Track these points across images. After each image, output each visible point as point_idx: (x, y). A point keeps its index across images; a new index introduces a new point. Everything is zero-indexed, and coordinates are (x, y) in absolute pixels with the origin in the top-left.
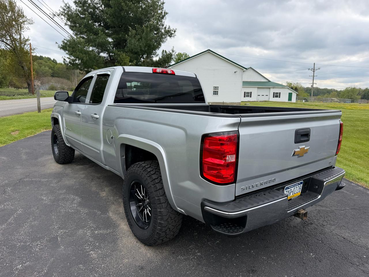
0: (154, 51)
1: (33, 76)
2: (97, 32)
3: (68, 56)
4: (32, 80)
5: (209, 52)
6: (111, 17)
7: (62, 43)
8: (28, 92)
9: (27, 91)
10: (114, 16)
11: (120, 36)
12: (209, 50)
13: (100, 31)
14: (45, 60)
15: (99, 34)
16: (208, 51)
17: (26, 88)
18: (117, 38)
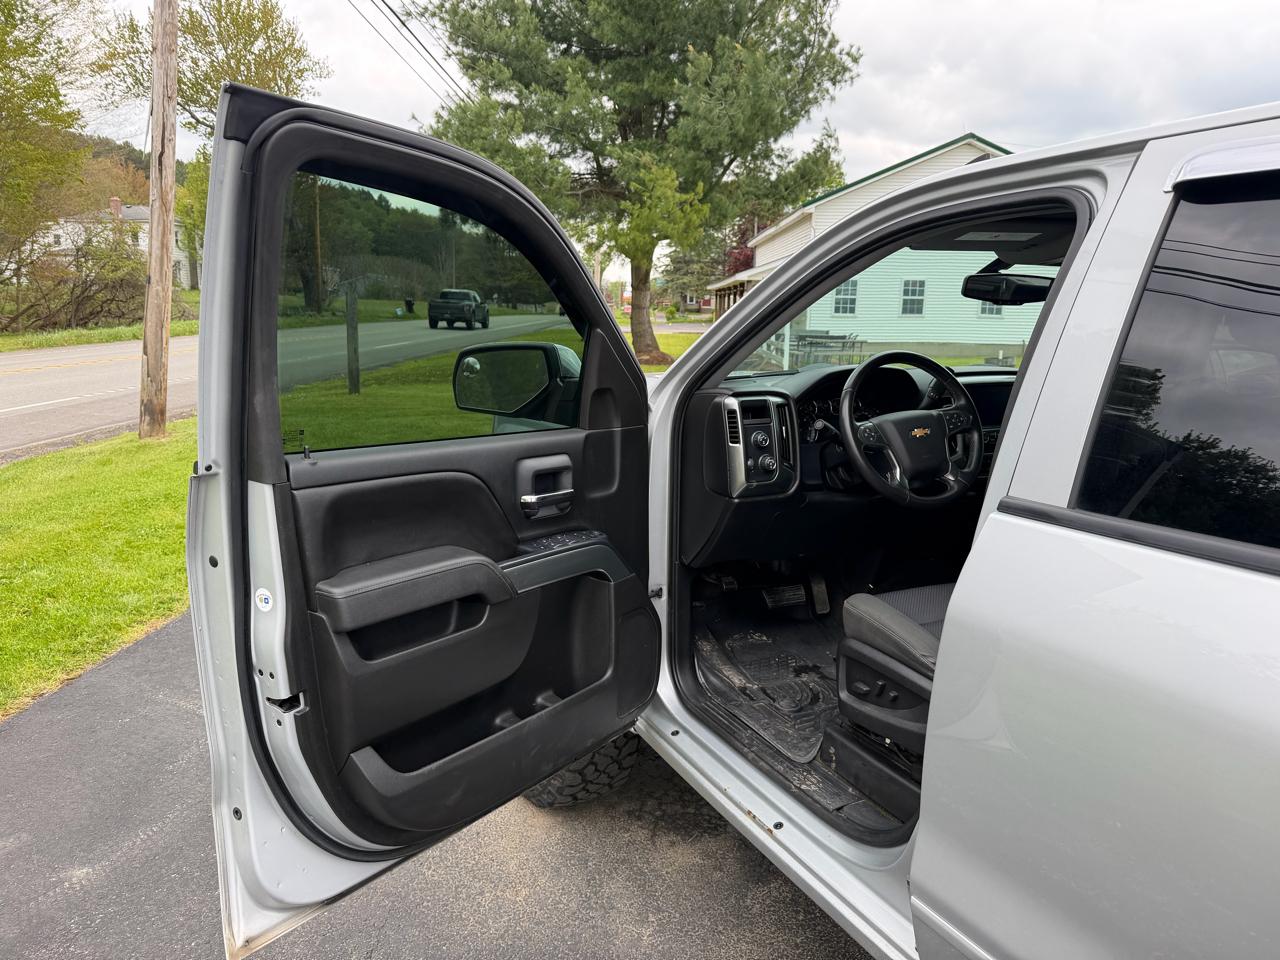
1: (319, 250)
2: (558, 74)
4: (317, 265)
5: (969, 144)
6: (615, 13)
7: (433, 121)
8: (304, 304)
9: (299, 300)
10: (627, 7)
11: (646, 86)
12: (972, 136)
13: (570, 69)
14: (355, 200)
15: (568, 83)
16: (965, 141)
17: (296, 291)
18: (633, 95)
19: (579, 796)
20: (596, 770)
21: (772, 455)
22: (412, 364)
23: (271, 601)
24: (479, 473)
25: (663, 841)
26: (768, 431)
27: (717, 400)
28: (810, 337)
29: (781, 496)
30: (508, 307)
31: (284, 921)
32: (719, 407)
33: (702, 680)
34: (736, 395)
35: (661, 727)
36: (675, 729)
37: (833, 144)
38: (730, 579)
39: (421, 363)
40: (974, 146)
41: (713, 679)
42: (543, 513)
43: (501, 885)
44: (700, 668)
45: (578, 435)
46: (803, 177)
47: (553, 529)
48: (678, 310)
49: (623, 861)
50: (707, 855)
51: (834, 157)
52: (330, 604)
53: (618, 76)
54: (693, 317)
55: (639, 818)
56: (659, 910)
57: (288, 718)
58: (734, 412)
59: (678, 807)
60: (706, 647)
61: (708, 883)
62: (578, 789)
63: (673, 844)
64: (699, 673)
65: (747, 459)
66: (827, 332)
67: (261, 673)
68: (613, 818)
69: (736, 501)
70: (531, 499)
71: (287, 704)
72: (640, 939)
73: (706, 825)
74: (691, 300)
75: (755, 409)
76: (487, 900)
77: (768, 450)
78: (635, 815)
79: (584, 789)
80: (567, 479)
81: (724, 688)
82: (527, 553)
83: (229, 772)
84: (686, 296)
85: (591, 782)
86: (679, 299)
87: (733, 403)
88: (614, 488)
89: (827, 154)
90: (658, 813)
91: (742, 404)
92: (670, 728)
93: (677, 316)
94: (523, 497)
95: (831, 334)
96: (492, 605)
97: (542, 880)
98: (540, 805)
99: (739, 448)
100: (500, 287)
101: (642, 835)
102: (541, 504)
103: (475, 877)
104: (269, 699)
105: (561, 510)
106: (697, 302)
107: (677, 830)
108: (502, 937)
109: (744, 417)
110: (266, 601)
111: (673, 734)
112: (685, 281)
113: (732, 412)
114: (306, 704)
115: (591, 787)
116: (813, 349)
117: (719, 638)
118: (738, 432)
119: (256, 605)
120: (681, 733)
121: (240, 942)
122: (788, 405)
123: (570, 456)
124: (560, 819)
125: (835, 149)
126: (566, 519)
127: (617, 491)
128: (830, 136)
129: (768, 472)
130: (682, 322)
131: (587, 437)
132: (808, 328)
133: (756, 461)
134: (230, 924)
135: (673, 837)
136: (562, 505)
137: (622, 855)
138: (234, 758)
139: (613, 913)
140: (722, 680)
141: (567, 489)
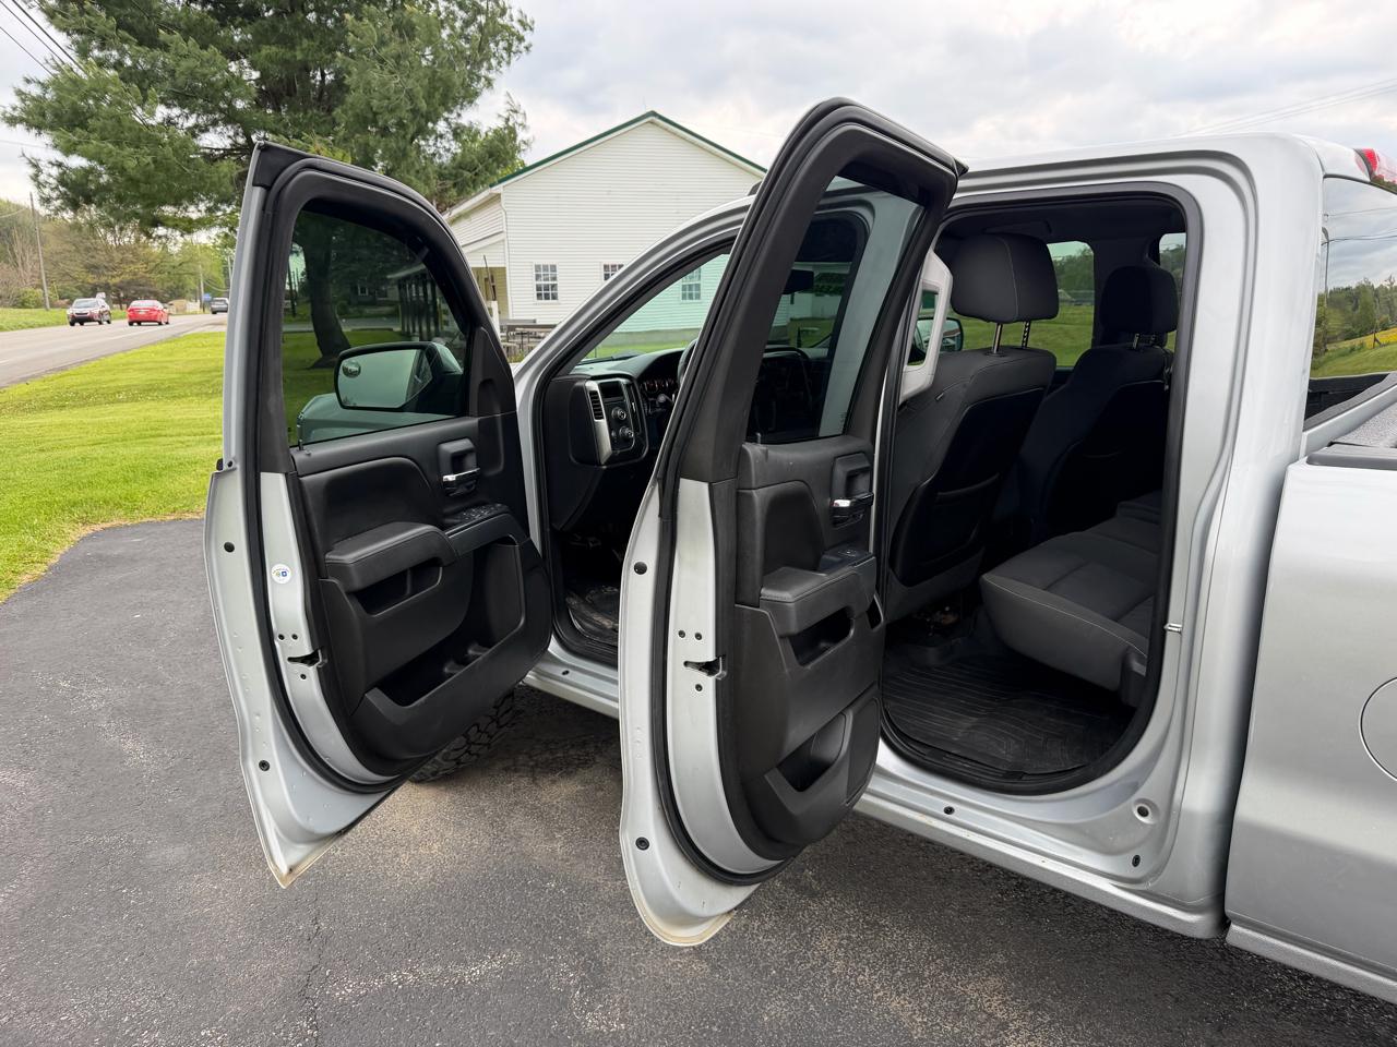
0: (430, 125)
3: (58, 156)
5: (652, 122)
11: (299, 53)
12: (654, 114)
16: (646, 120)
18: (286, 62)
19: (463, 759)
20: (479, 731)
21: (628, 426)
22: (24, 388)
23: (289, 574)
24: (415, 458)
25: (544, 782)
26: (623, 407)
27: (578, 384)
28: (520, 327)
29: (636, 461)
30: (121, 308)
31: (312, 852)
32: (582, 390)
33: (578, 626)
34: (594, 378)
35: (550, 672)
36: (564, 669)
37: (520, 120)
38: (593, 539)
39: (36, 385)
40: (657, 125)
41: (588, 625)
42: (461, 490)
43: (412, 846)
44: (575, 618)
45: (471, 422)
46: (491, 155)
47: (467, 504)
48: (349, 303)
49: (516, 804)
50: (585, 783)
51: (521, 135)
52: (340, 569)
53: (261, 38)
54: (368, 311)
55: (516, 771)
56: (561, 829)
57: (311, 671)
58: (596, 393)
59: (547, 755)
60: (573, 602)
61: (595, 801)
62: (463, 751)
63: (554, 782)
64: (575, 622)
65: (610, 431)
66: (535, 321)
67: (281, 637)
68: (493, 776)
69: (604, 467)
70: (451, 478)
71: (308, 660)
72: (554, 850)
73: (576, 762)
74: (363, 291)
75: (611, 389)
76: (404, 858)
77: (625, 423)
78: (510, 770)
79: (467, 751)
80: (471, 460)
81: (598, 630)
82: (455, 525)
83: (253, 731)
84: (356, 288)
85: (473, 743)
86: (348, 291)
87: (593, 386)
88: (501, 467)
89: (512, 131)
90: (532, 763)
91: (601, 386)
92: (558, 671)
93: (351, 310)
94: (445, 477)
95: (538, 323)
96: (444, 567)
97: (449, 834)
98: (418, 782)
99: (603, 423)
100: (107, 284)
101: (524, 781)
102: (459, 481)
103: (384, 846)
104: (290, 659)
105: (468, 487)
106: (370, 293)
107: (553, 771)
108: (433, 880)
109: (604, 396)
110: (284, 574)
111: (564, 673)
112: (353, 269)
113: (594, 393)
114: (324, 658)
115: (474, 749)
116: (525, 340)
117: (581, 594)
118: (601, 410)
119: (272, 580)
120: (570, 670)
121: (284, 870)
122: (633, 384)
123: (471, 440)
124: (442, 788)
125: (523, 126)
126: (472, 494)
127: (504, 470)
128: (516, 112)
129: (627, 440)
130: (357, 317)
131: (480, 422)
132: (511, 318)
133: (617, 433)
134: (272, 859)
135: (552, 777)
136: (468, 484)
137: (512, 800)
138: (257, 718)
139: (523, 840)
140: (594, 625)
141: (472, 468)
